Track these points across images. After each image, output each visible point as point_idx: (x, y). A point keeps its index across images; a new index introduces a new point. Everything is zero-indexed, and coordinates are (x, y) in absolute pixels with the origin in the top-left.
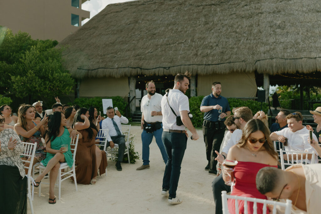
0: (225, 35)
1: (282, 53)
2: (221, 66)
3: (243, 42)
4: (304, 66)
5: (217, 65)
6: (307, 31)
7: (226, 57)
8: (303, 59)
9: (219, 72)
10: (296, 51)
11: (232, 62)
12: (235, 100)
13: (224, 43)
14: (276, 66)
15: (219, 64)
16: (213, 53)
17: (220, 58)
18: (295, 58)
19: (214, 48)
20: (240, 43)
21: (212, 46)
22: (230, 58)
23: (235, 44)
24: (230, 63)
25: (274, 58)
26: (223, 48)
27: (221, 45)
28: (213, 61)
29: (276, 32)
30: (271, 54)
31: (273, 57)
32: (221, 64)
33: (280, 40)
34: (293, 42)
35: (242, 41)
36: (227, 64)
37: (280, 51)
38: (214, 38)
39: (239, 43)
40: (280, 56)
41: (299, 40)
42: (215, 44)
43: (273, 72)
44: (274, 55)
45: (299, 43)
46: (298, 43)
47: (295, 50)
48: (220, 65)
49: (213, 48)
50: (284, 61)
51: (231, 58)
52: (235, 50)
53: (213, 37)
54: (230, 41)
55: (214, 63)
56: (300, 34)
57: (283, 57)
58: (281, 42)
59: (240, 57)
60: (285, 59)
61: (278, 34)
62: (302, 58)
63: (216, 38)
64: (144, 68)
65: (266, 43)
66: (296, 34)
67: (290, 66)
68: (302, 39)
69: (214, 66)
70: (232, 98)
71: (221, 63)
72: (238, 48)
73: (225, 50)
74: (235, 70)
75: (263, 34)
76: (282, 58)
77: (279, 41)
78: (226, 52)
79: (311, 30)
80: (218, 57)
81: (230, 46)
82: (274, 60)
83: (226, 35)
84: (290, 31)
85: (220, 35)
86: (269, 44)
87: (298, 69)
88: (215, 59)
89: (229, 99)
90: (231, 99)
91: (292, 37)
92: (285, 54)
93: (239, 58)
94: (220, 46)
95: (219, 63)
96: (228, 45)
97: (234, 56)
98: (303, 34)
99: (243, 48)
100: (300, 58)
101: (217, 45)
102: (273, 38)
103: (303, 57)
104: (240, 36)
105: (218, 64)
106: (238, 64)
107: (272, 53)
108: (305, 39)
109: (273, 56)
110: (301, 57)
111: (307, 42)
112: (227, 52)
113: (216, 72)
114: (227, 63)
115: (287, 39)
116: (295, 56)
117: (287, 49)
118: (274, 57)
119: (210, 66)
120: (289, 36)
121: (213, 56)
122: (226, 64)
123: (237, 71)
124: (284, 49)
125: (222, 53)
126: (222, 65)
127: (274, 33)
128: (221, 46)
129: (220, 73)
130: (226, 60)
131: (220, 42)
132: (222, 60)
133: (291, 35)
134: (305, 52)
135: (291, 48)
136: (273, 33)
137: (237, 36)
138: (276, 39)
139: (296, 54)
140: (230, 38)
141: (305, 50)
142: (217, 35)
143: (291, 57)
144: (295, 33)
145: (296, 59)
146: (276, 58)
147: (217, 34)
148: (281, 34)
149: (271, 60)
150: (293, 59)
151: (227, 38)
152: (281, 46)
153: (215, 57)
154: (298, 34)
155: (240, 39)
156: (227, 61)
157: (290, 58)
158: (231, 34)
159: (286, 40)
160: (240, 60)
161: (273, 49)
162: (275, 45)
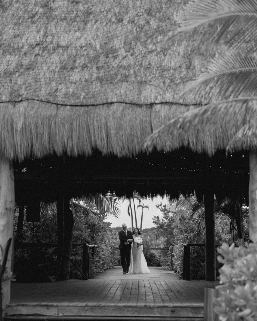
1: (53, 84)
6: (149, 12)
8: (115, 106)
10: (98, 78)
18: (91, 101)
25: (21, 101)
29: (51, 9)
30: (16, 83)
31: (20, 96)
33: (59, 37)
34: (98, 46)
37: (47, 74)
40: (43, 93)
41: (117, 43)
43: (15, 152)
44: (26, 88)
45: (116, 51)
46: (110, 52)
47: (95, 75)
50: (51, 110)
56: (125, 22)
57: (51, 99)
58: (59, 46)
60: (57, 104)
61: (56, 16)
62: (112, 103)
65: (9, 46)
66: (114, 19)
68: (126, 37)
75: (10, 12)
76: (48, 102)
77: (52, 43)
79: (160, 12)
82: (22, 107)
84: (98, 10)
86: (19, 49)
91: (97, 29)
92: (60, 88)
98: (133, 22)
100: (103, 104)
102: (38, 31)
103: (114, 100)
107: (20, 81)
108: (137, 38)
109: (23, 92)
110: (109, 101)
111: (139, 48)
115: (81, 37)
116: (90, 96)
117: (72, 69)
118: (24, 96)
120: (89, 25)
124: (64, 68)
127: (45, 13)
133: (96, 22)
134: (124, 85)
135: (84, 67)
136: (41, 10)
138: (46, 33)
139: (96, 87)
141: (125, 78)
143: (79, 98)
144: (109, 16)
145: (93, 105)
146: (28, 99)
148: (65, 18)
149: (10, 106)
150: (81, 106)
152: (55, 58)
154: (120, 21)
157: (73, 102)
159: (78, 38)
161: (28, 69)
162: (37, 55)
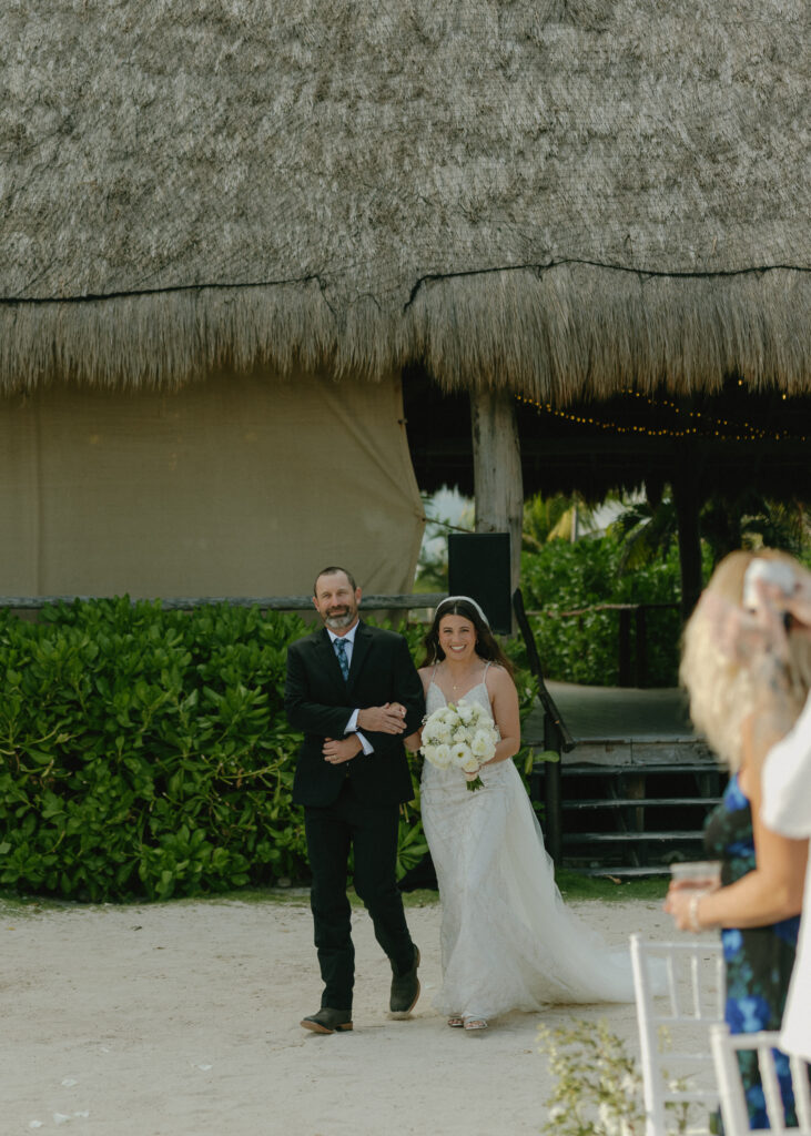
0: (128, 38)
1: (615, 225)
2: (117, 313)
3: (288, 111)
4: (779, 338)
5: (88, 310)
6: (773, 55)
7: (152, 239)
8: (772, 278)
9: (100, 372)
10: (713, 209)
11: (212, 286)
12: (250, 628)
13: (128, 111)
14: (574, 331)
15: (104, 297)
16: (34, 199)
17: (103, 241)
18: (714, 266)
19: (45, 154)
20: (266, 124)
21: (22, 128)
22: (192, 245)
23: (225, 128)
24: (198, 288)
25: (552, 264)
26: (127, 156)
27: (107, 132)
28: (41, 267)
29: (541, 46)
30: (526, 223)
31: (545, 252)
32: (113, 296)
33: (586, 113)
34: (684, 135)
35: (277, 107)
36: (174, 296)
37: (593, 203)
38: (33, 63)
39: (255, 123)
40: (598, 244)
41: (725, 128)
42: (45, 119)
44: (553, 234)
45: (727, 147)
46: (717, 151)
47: (704, 205)
48: (109, 306)
49: (26, 152)
50: (621, 289)
51: (204, 244)
52: (232, 179)
53: (20, 55)
54: (180, 96)
55: (55, 285)
56: (726, 77)
57: (621, 259)
58: (592, 135)
59: (279, 242)
60: (639, 272)
61: (561, 64)
62: (764, 269)
63: (51, 65)
65: (477, 133)
66: (696, 71)
67: (682, 333)
68: (742, 113)
69: (52, 311)
70: (218, 607)
71: (117, 288)
72: (251, 157)
73: (142, 174)
74: (244, 355)
75: (446, 53)
76: (617, 267)
77: (574, 127)
78: (149, 191)
79: (796, 55)
80: (83, 237)
81: (187, 143)
82: (559, 278)
83: (140, 38)
84: (654, 50)
85: (86, 40)
86: (503, 143)
87: (736, 358)
88: (61, 253)
89: (198, 610)
90: (216, 611)
91: (667, 95)
92: (633, 234)
93: (273, 253)
94: (93, 138)
95: (97, 291)
96: (161, 131)
97: (229, 235)
98: (746, 78)
99: (296, 169)
100: (746, 272)
101: (66, 129)
102: (532, 100)
103: (770, 261)
104: (259, 60)
105: (90, 298)
106: (268, 299)
107: (535, 217)
108: (765, 117)
109: (547, 241)
110: (758, 264)
111: (779, 140)
112: (159, 195)
113: (74, 369)
114: (169, 290)
115: (636, 112)
116: (710, 250)
117: (644, 188)
118: (555, 254)
119: (23, 310)
120: (644, 85)
121: (43, 219)
122: (162, 297)
123: (264, 373)
124: (623, 187)
125: (121, 196)
126: (129, 302)
127: (530, 57)
128: (100, 139)
129: (112, 379)
130: (163, 263)
131: (88, 102)
132: (120, 262)
133: (658, 78)
134: (778, 226)
135: (672, 183)
136: (518, 49)
137: (229, 57)
138: (551, 103)
139: (715, 232)
140: (174, 73)
141: (774, 212)
142: (58, 36)
143: (684, 257)
144: (685, 64)
145: (723, 274)
146: (567, 261)
147: (56, 30)
148: (582, 70)
149: (530, 276)
150: (696, 275)
151: (146, 67)
152: (593, 163)
153: (56, 229)
154: (714, 75)
155: (260, 84)
156: (173, 275)
157: (675, 267)
158: (179, 33)
159: (631, 118)
160: (275, 272)
161: (543, 189)
162: (550, 156)
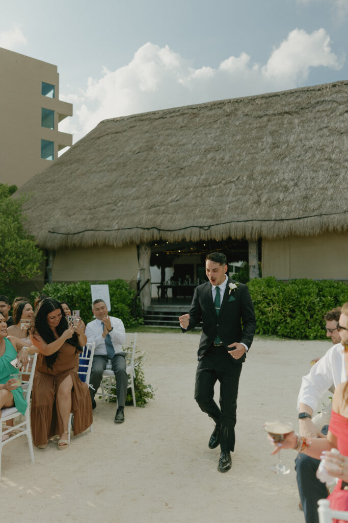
0: (310, 165)
2: (304, 221)
3: (343, 177)
5: (298, 221)
7: (312, 206)
9: (300, 233)
11: (324, 214)
12: (332, 285)
13: (309, 180)
15: (301, 218)
16: (288, 199)
17: (302, 207)
19: (291, 190)
20: (338, 180)
21: (287, 185)
22: (320, 206)
23: (330, 182)
24: (321, 215)
26: (308, 189)
27: (304, 185)
28: (289, 213)
32: (303, 218)
35: (341, 176)
36: (316, 217)
38: (290, 172)
39: (336, 180)
42: (292, 183)
48: (302, 220)
49: (287, 190)
51: (323, 206)
52: (330, 192)
53: (287, 171)
54: (320, 176)
55: (291, 216)
59: (339, 204)
63: (293, 172)
64: (165, 229)
69: (291, 222)
70: (326, 280)
71: (304, 216)
72: (335, 187)
73: (310, 193)
74: (331, 228)
78: (312, 195)
80: (298, 206)
81: (321, 186)
83: (313, 165)
85: (301, 166)
88: (293, 210)
89: (322, 281)
90: (325, 281)
93: (338, 207)
94: (301, 186)
95: (300, 217)
96: (316, 183)
97: (328, 204)
99: (344, 189)
101: (296, 185)
104: (338, 167)
105: (298, 218)
106: (336, 216)
112: (314, 196)
113: (295, 233)
114: (315, 216)
119: (285, 221)
121: (290, 203)
122: (313, 217)
123: (335, 231)
125: (306, 197)
126: (306, 219)
128: (302, 186)
129: (302, 235)
130: (314, 210)
131: (301, 179)
132: (305, 211)
137: (331, 167)
140: (319, 171)
142: (295, 166)
147: (295, 165)
151: (313, 171)
153: (292, 205)
155: (337, 172)
156: (316, 213)
158: (321, 163)
160: (338, 211)
